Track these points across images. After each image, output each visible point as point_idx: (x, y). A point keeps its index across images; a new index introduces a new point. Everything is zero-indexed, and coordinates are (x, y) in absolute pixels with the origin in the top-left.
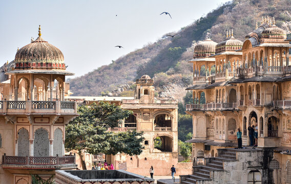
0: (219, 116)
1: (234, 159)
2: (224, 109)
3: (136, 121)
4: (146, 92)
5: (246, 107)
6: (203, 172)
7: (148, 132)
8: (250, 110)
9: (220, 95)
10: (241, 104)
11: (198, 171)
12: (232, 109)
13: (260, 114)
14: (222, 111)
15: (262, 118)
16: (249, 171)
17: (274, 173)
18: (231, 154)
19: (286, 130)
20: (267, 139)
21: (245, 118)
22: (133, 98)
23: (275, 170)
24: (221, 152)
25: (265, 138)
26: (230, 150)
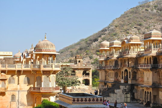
0: (111, 71)
1: (119, 88)
2: (113, 68)
3: (75, 73)
4: (79, 62)
5: (123, 68)
6: (106, 94)
7: (80, 77)
8: (125, 69)
9: (111, 63)
10: (121, 66)
11: (104, 93)
12: (116, 68)
13: (129, 70)
14: (112, 69)
15: (130, 72)
16: (125, 93)
17: (135, 94)
18: (117, 86)
19: (140, 77)
20: (132, 81)
21: (123, 72)
22: (74, 64)
23: (135, 93)
24: (113, 86)
25: (131, 80)
26: (116, 85)
